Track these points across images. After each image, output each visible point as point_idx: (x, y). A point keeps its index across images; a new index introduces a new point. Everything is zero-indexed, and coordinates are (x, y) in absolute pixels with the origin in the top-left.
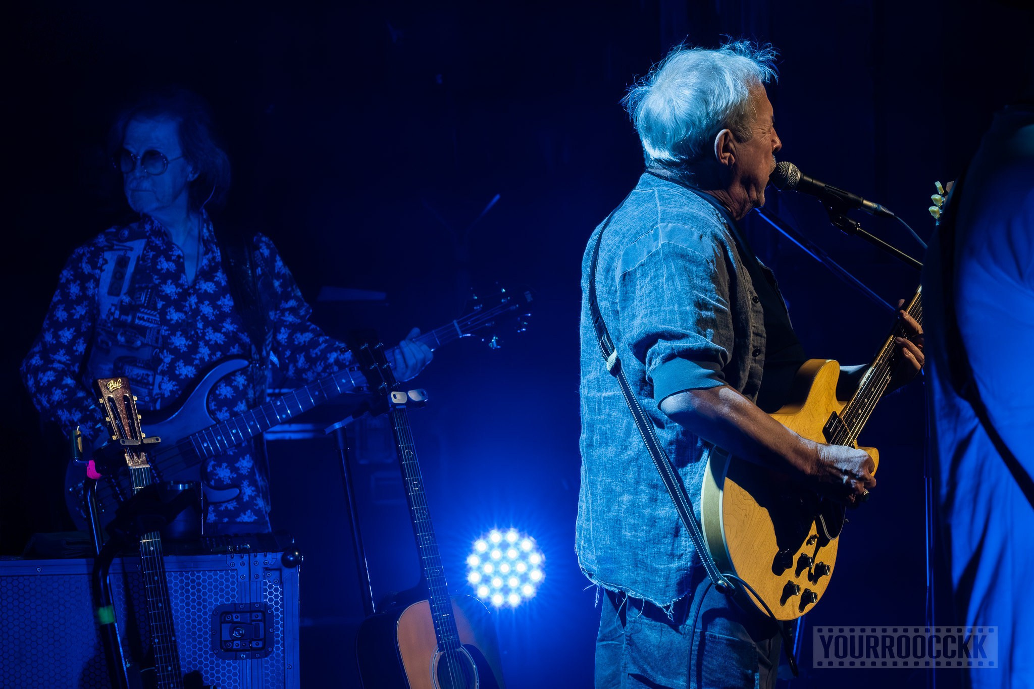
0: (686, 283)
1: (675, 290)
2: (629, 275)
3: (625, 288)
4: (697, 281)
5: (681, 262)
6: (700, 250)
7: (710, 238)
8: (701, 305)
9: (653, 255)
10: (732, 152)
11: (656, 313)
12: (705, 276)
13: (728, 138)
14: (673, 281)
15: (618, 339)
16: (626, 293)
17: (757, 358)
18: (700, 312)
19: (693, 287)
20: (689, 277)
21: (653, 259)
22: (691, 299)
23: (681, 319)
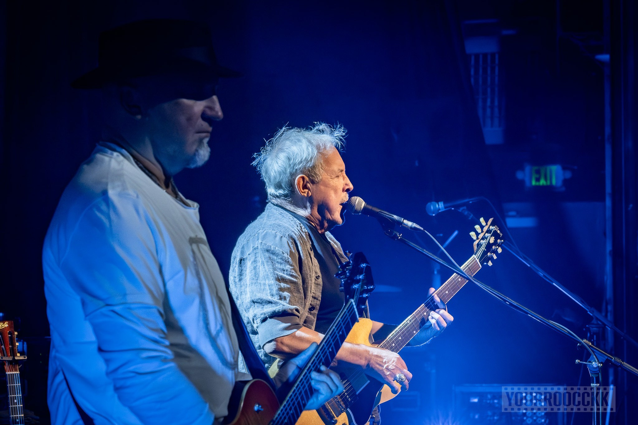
0: (271, 266)
1: (266, 271)
2: (244, 260)
3: (240, 268)
4: (278, 265)
5: (267, 254)
6: (279, 246)
7: (287, 238)
8: (280, 279)
9: (255, 249)
10: (309, 190)
11: (255, 283)
12: (282, 261)
13: (305, 181)
14: (264, 265)
15: (237, 298)
16: (242, 271)
17: (312, 312)
18: (279, 284)
19: (275, 269)
20: (272, 263)
21: (255, 251)
22: (273, 276)
23: (270, 289)
